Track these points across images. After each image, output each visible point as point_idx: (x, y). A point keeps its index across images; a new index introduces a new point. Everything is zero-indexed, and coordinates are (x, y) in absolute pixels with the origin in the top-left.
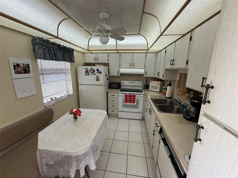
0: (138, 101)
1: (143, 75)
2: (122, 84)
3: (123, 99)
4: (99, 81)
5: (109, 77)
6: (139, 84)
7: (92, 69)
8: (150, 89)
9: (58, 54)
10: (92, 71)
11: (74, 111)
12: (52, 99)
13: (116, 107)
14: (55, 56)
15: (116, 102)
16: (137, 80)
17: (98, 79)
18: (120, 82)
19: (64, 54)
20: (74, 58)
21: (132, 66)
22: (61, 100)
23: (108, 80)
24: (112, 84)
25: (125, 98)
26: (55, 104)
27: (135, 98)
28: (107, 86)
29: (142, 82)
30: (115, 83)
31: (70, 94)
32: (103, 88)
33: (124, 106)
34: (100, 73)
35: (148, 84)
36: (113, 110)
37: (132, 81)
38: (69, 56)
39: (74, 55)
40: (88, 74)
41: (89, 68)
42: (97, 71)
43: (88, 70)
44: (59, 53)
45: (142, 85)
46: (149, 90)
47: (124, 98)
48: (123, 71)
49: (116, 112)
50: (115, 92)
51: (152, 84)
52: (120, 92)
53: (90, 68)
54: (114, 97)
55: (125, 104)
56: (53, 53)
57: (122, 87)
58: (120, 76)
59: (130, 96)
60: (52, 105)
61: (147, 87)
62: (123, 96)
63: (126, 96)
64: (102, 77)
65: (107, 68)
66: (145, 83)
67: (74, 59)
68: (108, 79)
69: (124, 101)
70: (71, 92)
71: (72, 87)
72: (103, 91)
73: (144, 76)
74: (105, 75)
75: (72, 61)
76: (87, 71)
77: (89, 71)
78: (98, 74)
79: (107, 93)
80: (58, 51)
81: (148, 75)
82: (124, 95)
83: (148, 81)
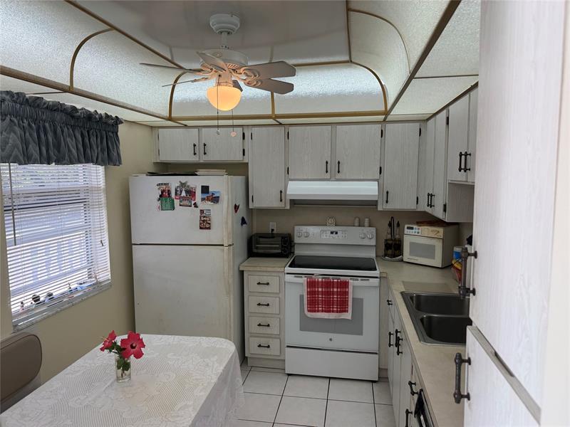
0: (358, 303)
1: (374, 203)
2: (297, 240)
3: (302, 297)
4: (209, 228)
5: (249, 214)
6: (361, 239)
7: (183, 185)
8: (407, 256)
9: (68, 139)
10: (184, 194)
11: (118, 340)
12: (36, 299)
13: (274, 330)
14: (58, 147)
15: (273, 309)
16: (357, 224)
17: (205, 224)
18: (290, 232)
19: (87, 140)
20: (118, 148)
21: (333, 170)
22: (68, 302)
23: (244, 225)
24: (261, 239)
25: (309, 293)
26: (49, 317)
27: (346, 293)
28: (242, 247)
29: (373, 230)
30: (272, 235)
31: (101, 280)
32: (226, 257)
33: (306, 325)
34: (215, 200)
35: (397, 237)
36: (263, 342)
37: (334, 229)
38: (102, 142)
39: (118, 140)
40: (168, 205)
41: (174, 182)
42: (203, 192)
43: (169, 192)
44: (69, 136)
45: (373, 242)
46: (402, 260)
47: (304, 291)
48: (300, 189)
49: (274, 350)
50: (269, 269)
51: (414, 236)
52: (288, 269)
53: (178, 184)
54: (265, 289)
55: (309, 315)
56: (50, 139)
57: (299, 251)
58: (288, 207)
59: (328, 284)
60: (37, 322)
61: (393, 248)
62: (302, 284)
63: (312, 284)
64: (221, 214)
65: (239, 180)
66: (386, 234)
67: (119, 155)
68: (243, 221)
69: (306, 306)
70: (105, 275)
71: (108, 254)
72: (226, 268)
73: (380, 208)
74: (232, 209)
75: (112, 161)
76: (165, 196)
77: (173, 195)
78: (207, 205)
79: (242, 273)
80: (66, 129)
81: (395, 205)
82: (304, 280)
83: (398, 225)
